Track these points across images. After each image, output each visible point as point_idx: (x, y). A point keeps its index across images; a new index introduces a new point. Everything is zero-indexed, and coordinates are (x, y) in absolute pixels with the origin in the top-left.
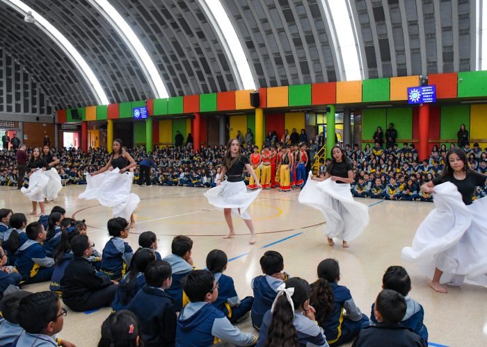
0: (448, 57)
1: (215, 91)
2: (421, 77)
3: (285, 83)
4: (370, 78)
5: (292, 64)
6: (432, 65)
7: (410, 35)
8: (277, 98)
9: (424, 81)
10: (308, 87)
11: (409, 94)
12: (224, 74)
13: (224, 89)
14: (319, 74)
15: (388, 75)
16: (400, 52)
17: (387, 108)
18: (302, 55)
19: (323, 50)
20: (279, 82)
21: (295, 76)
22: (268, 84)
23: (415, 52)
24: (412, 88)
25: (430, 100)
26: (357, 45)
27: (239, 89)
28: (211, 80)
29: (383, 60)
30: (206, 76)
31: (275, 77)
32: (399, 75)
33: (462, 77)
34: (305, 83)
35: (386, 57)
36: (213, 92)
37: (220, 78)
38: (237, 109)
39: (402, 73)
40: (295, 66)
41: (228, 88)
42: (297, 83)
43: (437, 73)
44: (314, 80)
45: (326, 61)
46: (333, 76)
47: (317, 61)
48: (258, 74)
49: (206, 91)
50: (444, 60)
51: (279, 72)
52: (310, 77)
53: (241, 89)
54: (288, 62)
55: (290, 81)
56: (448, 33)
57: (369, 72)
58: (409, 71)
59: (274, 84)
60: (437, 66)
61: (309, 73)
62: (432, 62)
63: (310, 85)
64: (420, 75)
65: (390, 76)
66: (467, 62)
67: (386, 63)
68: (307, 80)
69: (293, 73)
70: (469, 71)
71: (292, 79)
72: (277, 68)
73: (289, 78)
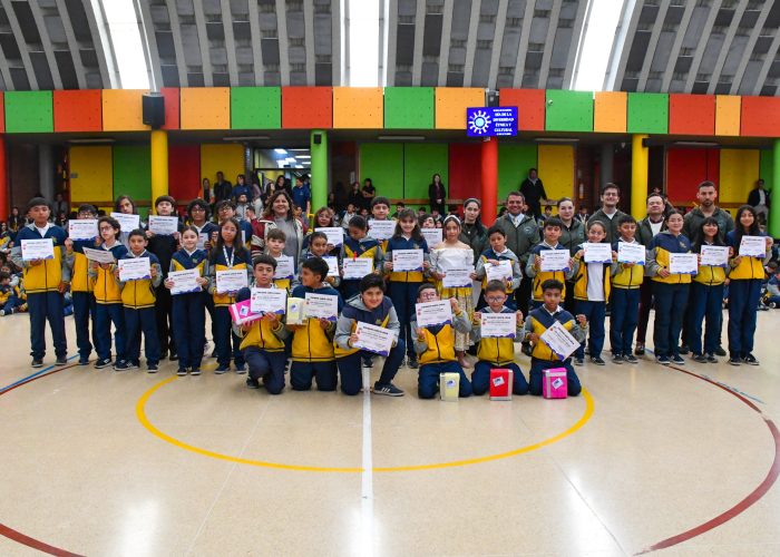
0: (533, 64)
1: (46, 84)
2: (488, 90)
3: (221, 80)
4: (396, 85)
5: (245, 43)
6: (506, 71)
7: (481, 16)
8: (203, 110)
9: (492, 99)
10: (275, 93)
11: (469, 120)
12: (75, 48)
13: (70, 83)
14: (298, 69)
15: (429, 81)
16: (458, 44)
17: (403, 142)
18: (270, 26)
19: (316, 20)
20: (208, 78)
21: (246, 69)
22: (183, 79)
23: (484, 46)
24: (476, 110)
25: (508, 132)
26: (381, 19)
27: (110, 87)
28: (39, 60)
29: (425, 54)
30: (25, 50)
31: (201, 67)
32: (449, 85)
33: (552, 96)
34: (266, 85)
35: (432, 49)
36: (42, 88)
37: (64, 59)
38: (107, 128)
39: (455, 81)
40: (249, 46)
41: (82, 81)
42: (247, 80)
43: (512, 87)
44: (285, 78)
45: (317, 44)
46: (326, 73)
47: (297, 42)
48: (161, 56)
49: (22, 84)
50: (526, 67)
51: (211, 57)
52: (278, 72)
53: (114, 85)
54: (237, 37)
55: (234, 78)
56: (541, 22)
57: (397, 73)
58: (467, 79)
59: (196, 81)
60: (513, 76)
61: (278, 63)
62: (507, 68)
63: (279, 89)
64: (486, 87)
65: (435, 85)
66: (559, 74)
67: (429, 59)
68: (272, 79)
69: (244, 62)
70: (560, 88)
71: (239, 73)
72: (211, 48)
73: (234, 71)
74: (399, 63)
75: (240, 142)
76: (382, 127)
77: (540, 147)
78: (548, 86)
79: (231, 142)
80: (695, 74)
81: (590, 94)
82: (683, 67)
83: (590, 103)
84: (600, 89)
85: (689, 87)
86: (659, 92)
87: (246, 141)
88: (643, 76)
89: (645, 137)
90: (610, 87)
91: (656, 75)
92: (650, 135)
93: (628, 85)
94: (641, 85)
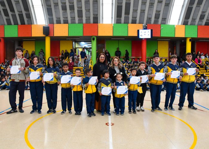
0: (157, 17)
1: (16, 23)
2: (144, 25)
3: (66, 22)
4: (117, 23)
5: (73, 11)
6: (149, 19)
7: (142, 2)
8: (60, 30)
9: (145, 27)
12: (24, 13)
13: (23, 23)
14: (88, 19)
15: (126, 22)
16: (135, 11)
18: (80, 6)
19: (93, 4)
20: (62, 21)
21: (73, 19)
22: (55, 22)
23: (143, 11)
26: (112, 4)
28: (14, 16)
29: (125, 14)
30: (10, 13)
31: (60, 18)
32: (132, 23)
33: (163, 26)
34: (79, 23)
35: (127, 13)
36: (15, 24)
37: (21, 16)
38: (33, 35)
39: (134, 22)
40: (74, 12)
41: (26, 22)
42: (73, 22)
43: (151, 24)
44: (84, 21)
45: (94, 11)
46: (96, 20)
47: (88, 10)
48: (48, 15)
49: (9, 23)
50: (155, 18)
51: (63, 15)
52: (82, 19)
53: (35, 23)
54: (70, 9)
55: (69, 21)
56: (160, 4)
57: (117, 20)
58: (138, 21)
59: (59, 22)
60: (151, 20)
61: (82, 17)
62: (149, 18)
63: (82, 24)
64: (143, 24)
65: (128, 23)
66: (165, 20)
67: (127, 16)
68: (80, 21)
69: (72, 16)
70: (165, 24)
71: (71, 20)
72: (63, 13)
73: (69, 19)
74: (117, 17)
75: (71, 40)
76: (112, 35)
77: (159, 42)
78: (162, 23)
79: (69, 40)
80: (206, 20)
81: (174, 26)
82: (202, 17)
83: (174, 28)
84: (177, 24)
85: (204, 23)
86: (195, 25)
87: (73, 39)
88: (190, 20)
89: (190, 38)
90: (180, 24)
91: (194, 20)
92: (192, 38)
93: (185, 23)
94: (189, 23)
